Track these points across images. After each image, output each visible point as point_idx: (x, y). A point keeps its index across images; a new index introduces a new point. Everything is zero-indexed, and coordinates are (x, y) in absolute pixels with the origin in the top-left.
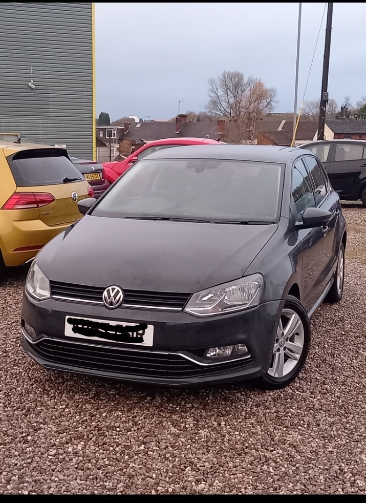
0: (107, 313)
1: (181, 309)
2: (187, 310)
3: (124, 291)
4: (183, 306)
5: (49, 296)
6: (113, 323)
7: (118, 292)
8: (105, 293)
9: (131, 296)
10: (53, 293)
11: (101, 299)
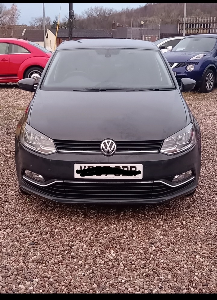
0: (106, 159)
1: (158, 151)
2: (162, 151)
3: (116, 142)
4: (159, 149)
5: (55, 151)
6: (112, 166)
7: (112, 144)
8: (102, 145)
9: (122, 145)
10: (58, 149)
11: (99, 150)
